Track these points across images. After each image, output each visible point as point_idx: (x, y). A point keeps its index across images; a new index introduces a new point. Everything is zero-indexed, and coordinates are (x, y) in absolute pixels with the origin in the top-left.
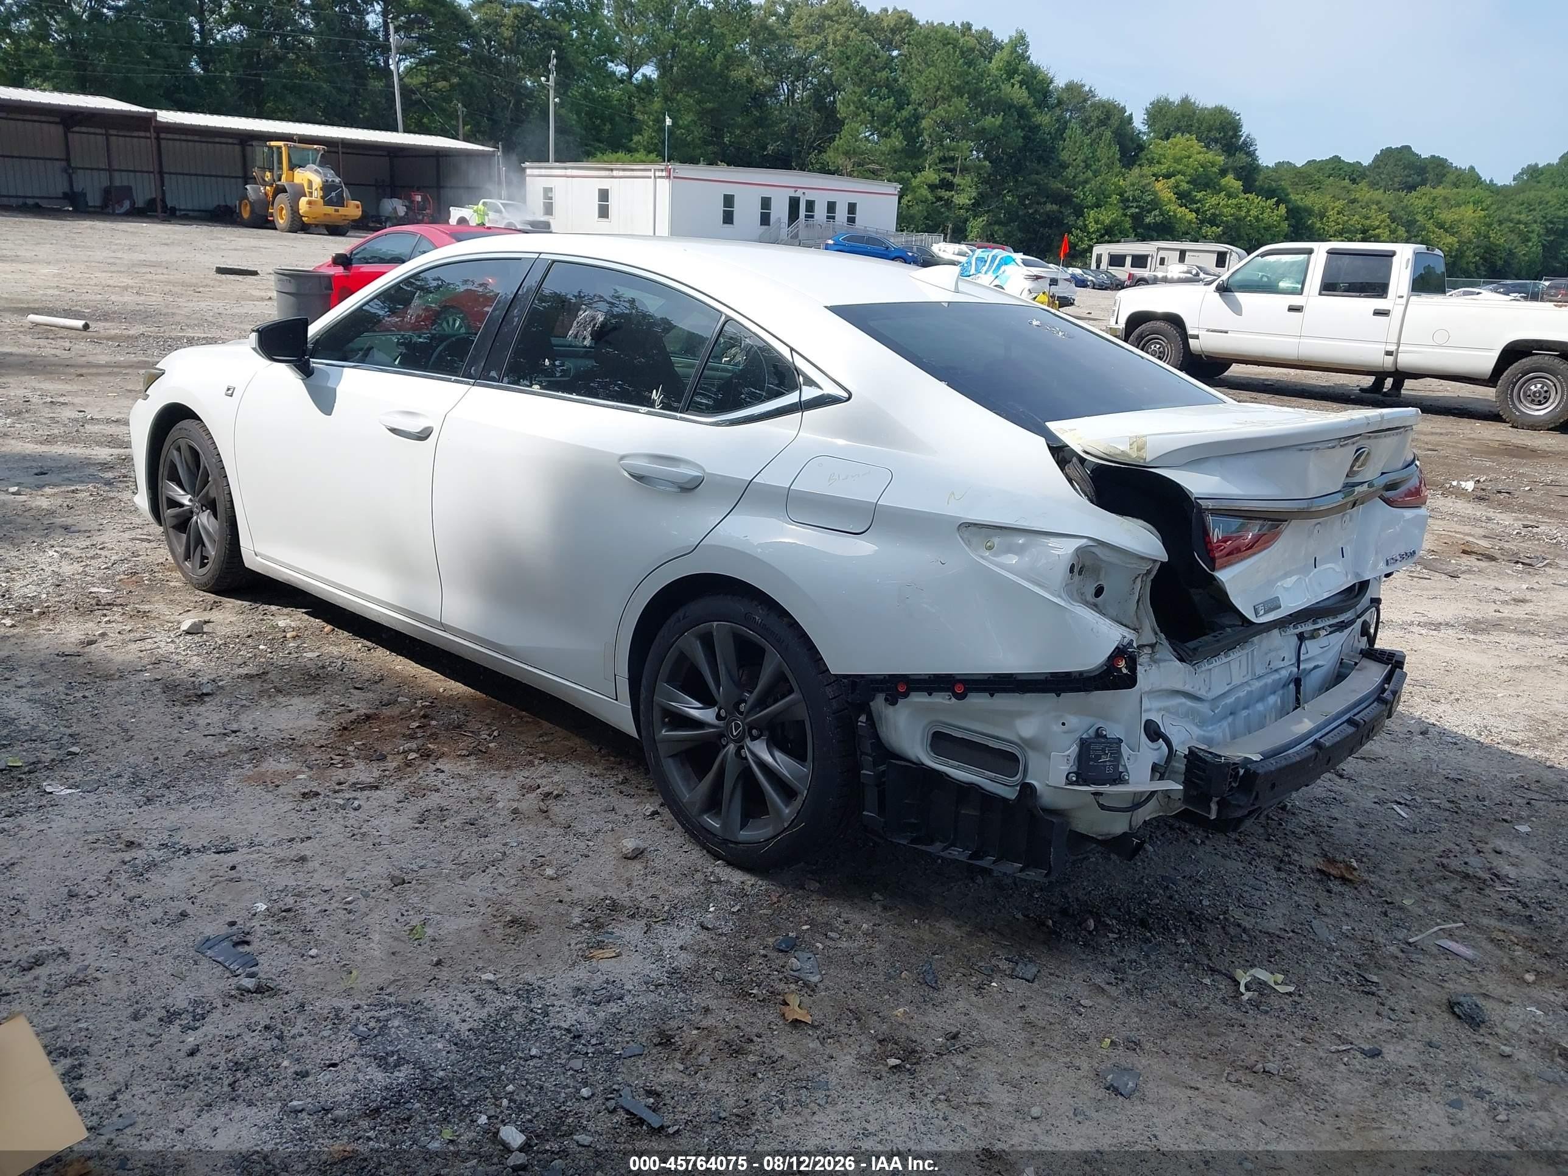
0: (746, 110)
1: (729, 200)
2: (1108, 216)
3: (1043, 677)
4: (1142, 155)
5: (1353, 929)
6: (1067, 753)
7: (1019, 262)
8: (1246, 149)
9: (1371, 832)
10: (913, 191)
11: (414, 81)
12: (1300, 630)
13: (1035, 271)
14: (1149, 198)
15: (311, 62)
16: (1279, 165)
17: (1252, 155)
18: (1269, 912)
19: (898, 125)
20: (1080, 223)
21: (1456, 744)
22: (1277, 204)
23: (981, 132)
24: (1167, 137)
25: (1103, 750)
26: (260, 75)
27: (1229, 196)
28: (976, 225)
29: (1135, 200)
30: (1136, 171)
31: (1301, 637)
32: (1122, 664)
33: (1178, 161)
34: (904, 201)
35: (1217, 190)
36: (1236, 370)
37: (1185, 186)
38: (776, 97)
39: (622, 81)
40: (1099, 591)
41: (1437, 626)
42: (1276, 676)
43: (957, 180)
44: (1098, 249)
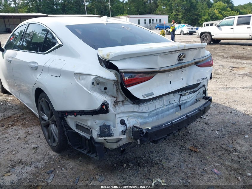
0: (143, 5)
1: (139, 21)
2: (206, 17)
3: (88, 111)
4: (212, 6)
5: (191, 166)
6: (96, 130)
7: (186, 26)
8: (232, 3)
9: (207, 138)
10: (171, 16)
11: (88, 6)
12: (181, 93)
13: (189, 27)
14: (213, 13)
15: (72, 4)
16: (239, 5)
17: (233, 4)
18: (172, 161)
19: (168, 5)
20: (201, 19)
21: (238, 115)
22: (237, 12)
23: (183, 5)
24: (217, 2)
25: (105, 129)
26: (65, 8)
27: (228, 11)
28: (182, 21)
29: (211, 14)
30: (211, 9)
31: (181, 95)
32: (104, 107)
33: (218, 6)
34: (170, 18)
35: (226, 11)
36: (222, 41)
37: (220, 11)
38: (148, 3)
39: (122, 3)
40: (105, 89)
41: (244, 88)
42: (172, 105)
43: (179, 14)
44: (204, 23)
